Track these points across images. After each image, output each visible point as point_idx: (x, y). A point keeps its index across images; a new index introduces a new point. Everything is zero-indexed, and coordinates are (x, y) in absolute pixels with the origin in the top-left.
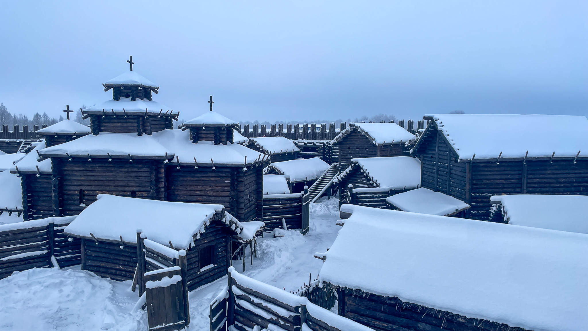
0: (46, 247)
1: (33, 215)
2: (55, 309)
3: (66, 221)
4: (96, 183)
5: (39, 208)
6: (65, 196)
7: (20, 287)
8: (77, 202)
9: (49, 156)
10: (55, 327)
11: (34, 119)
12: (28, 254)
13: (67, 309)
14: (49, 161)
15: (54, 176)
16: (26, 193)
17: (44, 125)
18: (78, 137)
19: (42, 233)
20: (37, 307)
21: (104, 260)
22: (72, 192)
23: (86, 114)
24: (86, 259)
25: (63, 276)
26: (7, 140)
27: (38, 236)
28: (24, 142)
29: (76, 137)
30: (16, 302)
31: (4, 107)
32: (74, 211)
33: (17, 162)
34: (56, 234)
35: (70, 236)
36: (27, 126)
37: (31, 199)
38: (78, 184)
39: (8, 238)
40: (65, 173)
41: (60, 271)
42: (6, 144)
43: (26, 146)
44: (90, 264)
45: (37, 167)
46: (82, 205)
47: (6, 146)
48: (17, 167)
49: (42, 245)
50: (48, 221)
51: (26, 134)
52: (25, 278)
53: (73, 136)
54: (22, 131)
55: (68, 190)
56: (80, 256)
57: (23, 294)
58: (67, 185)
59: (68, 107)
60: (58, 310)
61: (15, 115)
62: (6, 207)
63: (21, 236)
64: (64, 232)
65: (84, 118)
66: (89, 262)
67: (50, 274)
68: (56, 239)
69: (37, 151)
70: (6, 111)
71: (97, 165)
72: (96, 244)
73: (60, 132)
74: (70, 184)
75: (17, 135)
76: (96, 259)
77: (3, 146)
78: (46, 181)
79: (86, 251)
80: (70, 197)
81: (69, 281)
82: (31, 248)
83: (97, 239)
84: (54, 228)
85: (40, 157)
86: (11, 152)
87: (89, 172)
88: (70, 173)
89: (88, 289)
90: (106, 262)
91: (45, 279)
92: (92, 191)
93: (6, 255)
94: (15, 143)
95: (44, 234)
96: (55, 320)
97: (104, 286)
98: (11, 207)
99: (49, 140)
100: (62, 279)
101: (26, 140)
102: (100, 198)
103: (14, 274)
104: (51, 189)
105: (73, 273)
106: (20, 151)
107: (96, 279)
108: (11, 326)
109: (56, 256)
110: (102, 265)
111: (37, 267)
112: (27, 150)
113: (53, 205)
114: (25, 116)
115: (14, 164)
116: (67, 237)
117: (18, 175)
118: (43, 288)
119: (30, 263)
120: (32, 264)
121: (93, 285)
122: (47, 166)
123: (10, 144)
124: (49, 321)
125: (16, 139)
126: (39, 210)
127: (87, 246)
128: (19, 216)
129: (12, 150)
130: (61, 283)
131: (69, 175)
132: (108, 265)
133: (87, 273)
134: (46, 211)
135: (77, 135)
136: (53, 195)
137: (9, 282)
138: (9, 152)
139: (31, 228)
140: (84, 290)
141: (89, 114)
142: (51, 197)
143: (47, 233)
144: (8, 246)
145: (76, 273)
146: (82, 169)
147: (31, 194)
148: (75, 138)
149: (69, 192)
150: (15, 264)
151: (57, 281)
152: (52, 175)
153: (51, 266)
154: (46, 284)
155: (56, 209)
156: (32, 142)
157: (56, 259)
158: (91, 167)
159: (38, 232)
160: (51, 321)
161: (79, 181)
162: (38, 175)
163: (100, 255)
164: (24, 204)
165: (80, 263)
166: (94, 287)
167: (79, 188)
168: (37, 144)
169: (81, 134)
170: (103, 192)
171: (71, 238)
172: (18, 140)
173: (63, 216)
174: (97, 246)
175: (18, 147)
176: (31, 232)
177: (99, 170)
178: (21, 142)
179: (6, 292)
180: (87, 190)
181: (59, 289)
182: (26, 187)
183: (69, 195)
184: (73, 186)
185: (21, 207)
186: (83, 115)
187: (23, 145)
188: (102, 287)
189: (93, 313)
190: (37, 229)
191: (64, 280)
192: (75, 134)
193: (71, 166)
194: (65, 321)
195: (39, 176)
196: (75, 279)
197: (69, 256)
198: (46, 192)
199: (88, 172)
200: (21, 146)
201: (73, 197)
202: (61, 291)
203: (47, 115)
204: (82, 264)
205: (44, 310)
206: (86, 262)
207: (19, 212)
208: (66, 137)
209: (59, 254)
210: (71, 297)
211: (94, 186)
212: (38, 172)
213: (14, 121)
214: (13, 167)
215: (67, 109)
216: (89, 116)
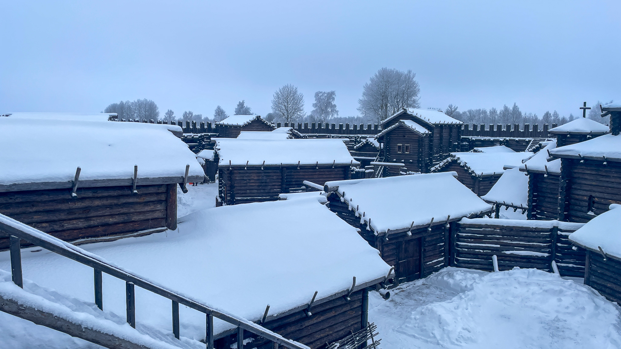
0: (548, 250)
1: (537, 215)
2: (553, 316)
3: (571, 227)
4: (610, 190)
5: (543, 209)
6: (572, 200)
7: (519, 283)
8: (585, 209)
9: (560, 157)
10: (551, 335)
11: (544, 118)
12: (531, 253)
13: (565, 321)
14: (558, 161)
15: (563, 178)
16: (532, 192)
17: (554, 124)
18: (594, 137)
19: (545, 235)
20: (534, 309)
21: (611, 280)
22: (580, 197)
23: (607, 111)
24: (590, 274)
25: (564, 285)
26: (517, 139)
27: (540, 237)
28: (532, 141)
29: (591, 136)
30: (515, 297)
31: (517, 106)
32: (580, 217)
33: (526, 160)
34: (559, 238)
35: (575, 244)
36: (537, 125)
37: (536, 199)
38: (588, 189)
39: (512, 233)
40: (575, 175)
41: (561, 279)
42: (515, 142)
43: (534, 145)
44: (594, 280)
45: (546, 167)
46: (590, 213)
47: (515, 144)
48: (526, 165)
49: (544, 247)
50: (552, 224)
51: (535, 133)
52: (525, 276)
53: (588, 136)
54: (532, 130)
55: (576, 194)
56: (584, 269)
57: (520, 290)
58: (575, 189)
59: (585, 103)
60: (556, 319)
61: (526, 114)
62: (512, 203)
63: (525, 234)
64: (568, 238)
65: (603, 116)
66: (593, 278)
67: (551, 279)
68: (559, 244)
69: (548, 150)
70: (518, 110)
71: (613, 170)
72: (604, 259)
73: (574, 131)
74: (579, 188)
75: (526, 134)
76: (601, 276)
77: (513, 144)
78: (553, 182)
79: (591, 265)
80: (578, 202)
81: (570, 292)
82: (533, 248)
83: (606, 255)
84: (558, 232)
85: (550, 157)
86: (519, 150)
87: (603, 178)
88: (581, 176)
89: (590, 308)
90: (615, 284)
91: (544, 282)
92: (604, 199)
93: (509, 249)
94: (524, 142)
95: (546, 237)
96: (551, 328)
97: (609, 310)
98: (517, 203)
99: (560, 139)
100: (562, 288)
101: (534, 139)
102: (613, 208)
103: (515, 269)
104: (558, 191)
105: (574, 285)
106: (528, 150)
107: (601, 300)
108: (509, 318)
109: (557, 262)
110: (609, 285)
111: (537, 269)
112: (534, 149)
113: (558, 208)
114: (535, 115)
115: (523, 163)
116: (571, 245)
117: (527, 173)
118: (541, 291)
119: (530, 262)
120: (532, 264)
121: (596, 305)
122: (556, 166)
123: (519, 142)
124: (546, 328)
125: (525, 137)
126: (542, 211)
127: (592, 259)
128: (523, 213)
129: (521, 148)
130: (561, 292)
131: (579, 178)
132: (616, 287)
133: (590, 289)
134: (550, 213)
135: (593, 135)
136: (560, 197)
137: (510, 276)
138: (517, 150)
139: (535, 227)
140: (585, 307)
141: (609, 111)
142: (557, 199)
143: (549, 236)
144: (511, 241)
145: (578, 286)
146: (594, 173)
147: (537, 194)
148: (589, 138)
149: (577, 197)
150: (516, 259)
151: (557, 288)
152: (560, 176)
153: (551, 271)
154: (545, 288)
155: (561, 213)
156: (541, 141)
157: (557, 265)
158: (606, 172)
159: (541, 233)
160: (547, 327)
161: (590, 186)
162: (545, 176)
163: (607, 273)
164: (529, 203)
165: (583, 277)
166: (597, 307)
167: (589, 193)
168: (548, 144)
169: (598, 134)
170: (618, 201)
171: (576, 247)
172: (527, 139)
173: (568, 222)
174: (604, 262)
175: (526, 146)
176: (534, 232)
177: (615, 175)
178: (530, 141)
179: (506, 284)
180: (598, 198)
181: (558, 297)
182: (532, 186)
183: (577, 200)
184: (582, 191)
185: (525, 205)
186: (602, 113)
187: (532, 144)
188: (606, 310)
189: (594, 336)
190: (540, 230)
191: (564, 289)
192: (590, 134)
193: (582, 169)
194: (561, 333)
195: (547, 176)
196: (576, 292)
197: (571, 265)
198: (552, 194)
199: (601, 176)
200: (529, 145)
201: (581, 203)
202: (560, 300)
203: (558, 113)
204: (586, 278)
205: (541, 314)
206: (590, 277)
207: (524, 210)
208: (579, 136)
209: (560, 260)
210: (570, 310)
211: (607, 194)
212: (546, 172)
213: (524, 120)
214: (523, 166)
215: (584, 106)
216: (609, 113)
